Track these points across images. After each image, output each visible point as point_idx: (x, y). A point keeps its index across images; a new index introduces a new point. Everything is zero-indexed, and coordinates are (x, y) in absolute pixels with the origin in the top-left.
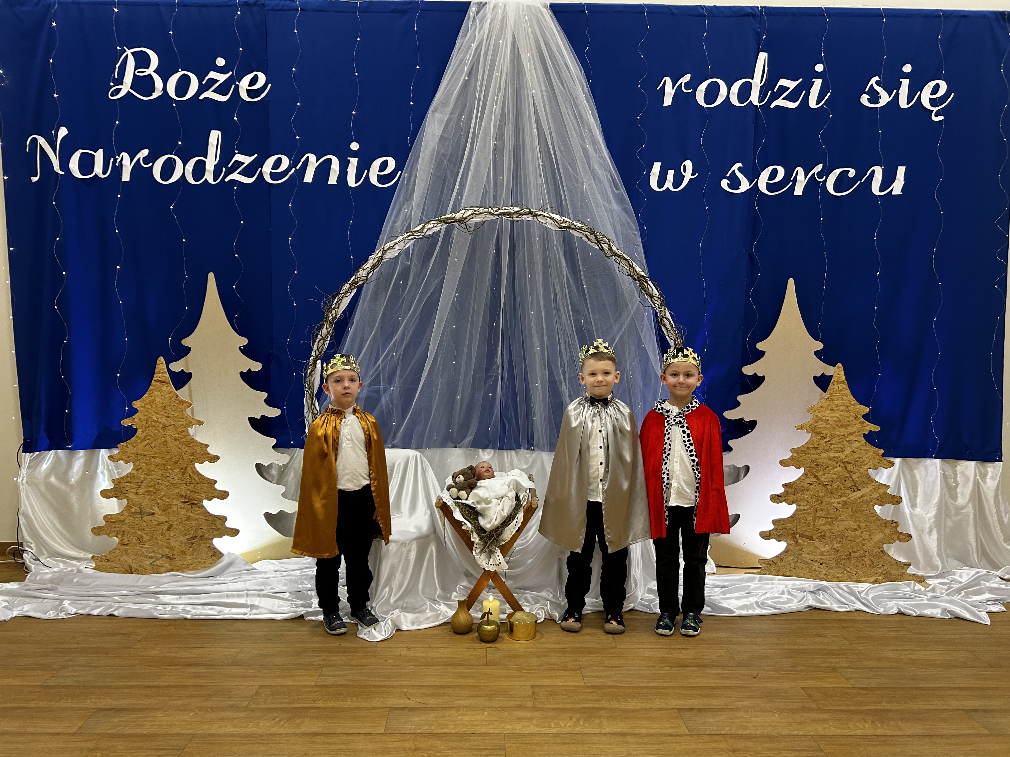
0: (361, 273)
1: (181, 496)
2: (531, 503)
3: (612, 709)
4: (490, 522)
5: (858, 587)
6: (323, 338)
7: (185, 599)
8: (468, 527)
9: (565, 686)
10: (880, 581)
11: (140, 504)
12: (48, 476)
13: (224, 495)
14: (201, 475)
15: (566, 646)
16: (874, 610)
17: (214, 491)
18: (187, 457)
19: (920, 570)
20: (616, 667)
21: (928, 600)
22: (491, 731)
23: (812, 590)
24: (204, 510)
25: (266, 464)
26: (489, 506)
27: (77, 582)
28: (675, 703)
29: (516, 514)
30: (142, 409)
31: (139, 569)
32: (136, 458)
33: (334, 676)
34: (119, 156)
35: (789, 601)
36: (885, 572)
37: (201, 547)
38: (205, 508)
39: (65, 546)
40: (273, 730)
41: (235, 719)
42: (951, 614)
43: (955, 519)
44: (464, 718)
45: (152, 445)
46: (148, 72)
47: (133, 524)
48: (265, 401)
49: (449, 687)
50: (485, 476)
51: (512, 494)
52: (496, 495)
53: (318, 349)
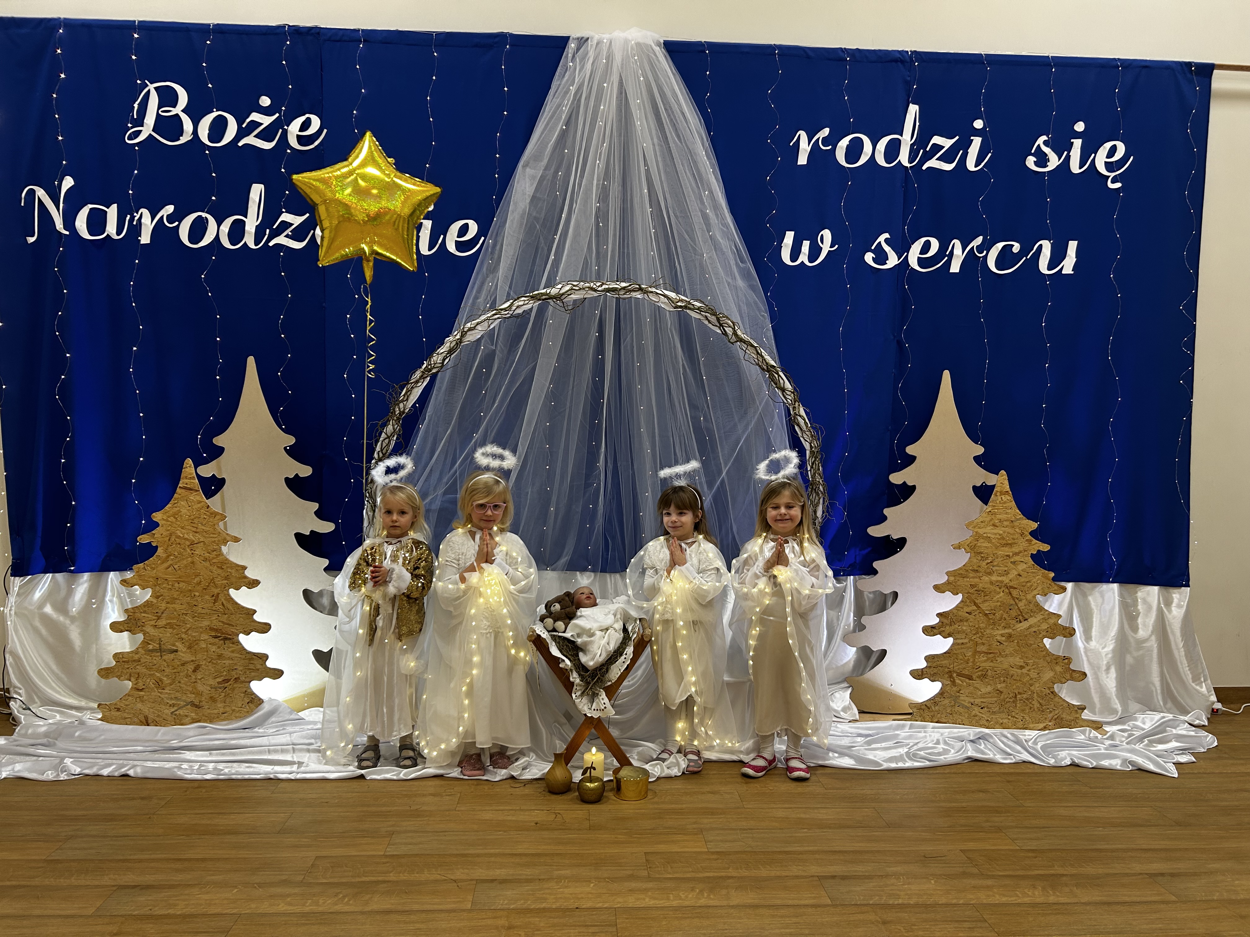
0: (435, 358)
1: (212, 629)
2: (642, 636)
3: (742, 877)
4: (593, 659)
5: (1025, 735)
6: (388, 437)
7: (216, 756)
8: (566, 665)
9: (684, 852)
10: (1050, 728)
11: (160, 639)
12: (41, 606)
13: (265, 628)
14: (237, 603)
15: (684, 806)
16: (1043, 761)
17: (253, 624)
18: (220, 582)
19: (1095, 714)
20: (744, 830)
21: (1106, 749)
22: (600, 905)
23: (971, 738)
24: (240, 646)
25: (316, 591)
26: (592, 639)
27: (79, 736)
28: (815, 870)
29: (624, 649)
30: (164, 522)
31: (157, 719)
32: (155, 583)
33: (406, 844)
34: (137, 213)
35: (946, 752)
36: (1056, 717)
37: (236, 691)
38: (241, 644)
39: (62, 692)
40: (338, 908)
41: (288, 895)
42: (1132, 766)
43: (1136, 654)
44: (566, 890)
45: (175, 567)
46: (174, 111)
47: (151, 664)
48: (316, 513)
49: (546, 855)
50: (586, 604)
51: (619, 626)
52: (601, 626)
53: (382, 450)
